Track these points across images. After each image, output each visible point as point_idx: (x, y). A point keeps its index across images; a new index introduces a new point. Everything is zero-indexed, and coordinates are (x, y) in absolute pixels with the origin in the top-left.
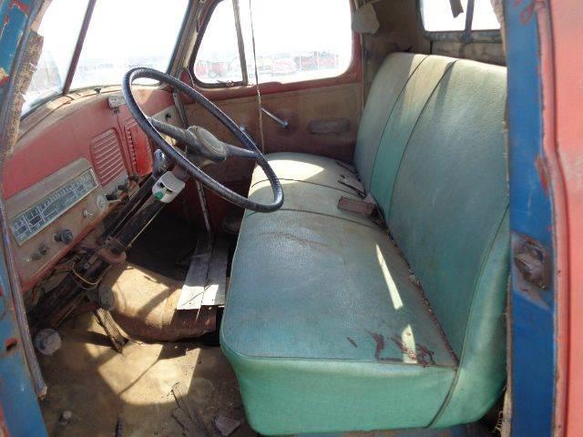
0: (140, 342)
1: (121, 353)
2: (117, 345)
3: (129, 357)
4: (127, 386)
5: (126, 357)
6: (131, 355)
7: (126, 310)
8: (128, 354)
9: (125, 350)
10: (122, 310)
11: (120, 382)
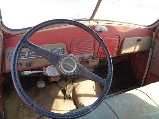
0: (73, 102)
1: (65, 100)
2: (66, 97)
3: (65, 103)
4: (56, 109)
5: (64, 102)
6: (67, 103)
7: (76, 91)
8: (66, 102)
9: (66, 100)
10: (76, 90)
11: (55, 107)
